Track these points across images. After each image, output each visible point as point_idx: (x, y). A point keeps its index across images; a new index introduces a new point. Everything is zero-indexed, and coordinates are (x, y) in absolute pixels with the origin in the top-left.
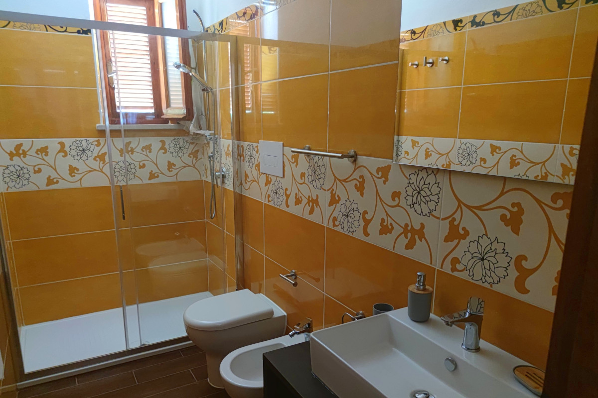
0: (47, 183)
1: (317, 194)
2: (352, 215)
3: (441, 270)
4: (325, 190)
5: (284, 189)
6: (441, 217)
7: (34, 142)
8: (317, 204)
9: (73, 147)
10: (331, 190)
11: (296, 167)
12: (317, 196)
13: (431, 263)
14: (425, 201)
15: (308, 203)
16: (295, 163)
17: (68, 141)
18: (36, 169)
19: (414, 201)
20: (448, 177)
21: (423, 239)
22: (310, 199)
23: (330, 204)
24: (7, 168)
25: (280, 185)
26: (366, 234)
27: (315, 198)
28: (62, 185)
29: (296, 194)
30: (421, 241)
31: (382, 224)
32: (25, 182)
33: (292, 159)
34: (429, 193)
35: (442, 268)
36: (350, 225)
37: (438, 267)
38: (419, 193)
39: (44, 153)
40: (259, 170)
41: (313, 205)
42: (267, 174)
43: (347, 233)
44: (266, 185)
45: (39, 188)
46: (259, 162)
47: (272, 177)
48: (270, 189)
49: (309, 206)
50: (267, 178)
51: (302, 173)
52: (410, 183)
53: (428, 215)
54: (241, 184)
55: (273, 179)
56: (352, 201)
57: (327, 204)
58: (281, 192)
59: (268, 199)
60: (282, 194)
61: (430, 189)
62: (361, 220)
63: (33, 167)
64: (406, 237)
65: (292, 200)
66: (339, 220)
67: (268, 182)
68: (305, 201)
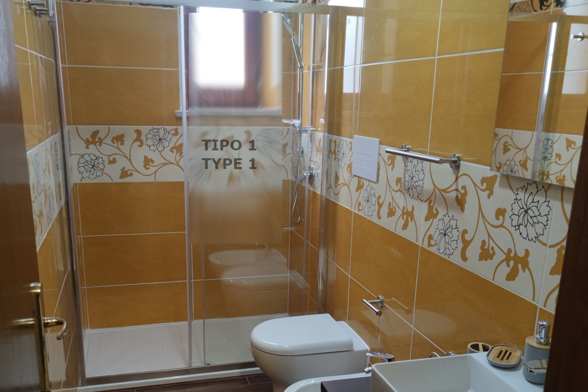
0: (121, 175)
1: (413, 205)
2: (449, 234)
3: (544, 308)
4: (422, 201)
5: (377, 196)
6: (549, 244)
7: (110, 129)
8: (412, 218)
9: (150, 136)
10: (429, 201)
11: (392, 170)
12: (413, 207)
13: (533, 300)
14: (532, 223)
15: (402, 215)
16: (391, 166)
17: (145, 129)
18: (111, 159)
19: (520, 221)
20: (560, 193)
21: (527, 269)
22: (405, 211)
23: (427, 219)
24: (83, 156)
25: (372, 191)
26: (465, 259)
27: (410, 210)
28: (136, 178)
29: (390, 203)
30: (524, 271)
31: (482, 248)
32: (99, 173)
33: (388, 161)
34: (537, 213)
35: (545, 306)
36: (447, 245)
37: (540, 305)
38: (526, 212)
39: (120, 142)
40: (351, 172)
41: (407, 219)
42: (359, 177)
43: (442, 256)
44: (357, 190)
45: (112, 180)
46: (352, 162)
47: (364, 181)
48: (361, 196)
49: (404, 220)
50: (359, 182)
51: (398, 178)
52: (516, 199)
53: (534, 239)
54: (330, 187)
55: (366, 183)
56: (451, 217)
57: (423, 219)
58: (374, 200)
59: (359, 207)
60: (374, 203)
61: (538, 208)
62: (460, 241)
63: (108, 157)
64: (508, 266)
65: (384, 210)
66: (435, 238)
67: (360, 187)
68: (399, 213)
